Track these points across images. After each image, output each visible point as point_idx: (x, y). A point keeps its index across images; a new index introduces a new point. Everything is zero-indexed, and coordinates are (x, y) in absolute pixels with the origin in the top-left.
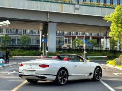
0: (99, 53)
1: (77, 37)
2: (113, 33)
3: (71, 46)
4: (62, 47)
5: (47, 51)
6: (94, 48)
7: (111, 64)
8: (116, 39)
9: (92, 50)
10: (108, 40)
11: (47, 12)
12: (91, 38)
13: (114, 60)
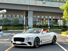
0: (57, 28)
1: (44, 19)
2: (65, 16)
3: (41, 24)
4: (36, 25)
5: (27, 27)
6: (54, 25)
7: (64, 34)
8: (66, 20)
9: (53, 26)
10: (62, 21)
11: (27, 5)
12: (52, 20)
13: (66, 32)
